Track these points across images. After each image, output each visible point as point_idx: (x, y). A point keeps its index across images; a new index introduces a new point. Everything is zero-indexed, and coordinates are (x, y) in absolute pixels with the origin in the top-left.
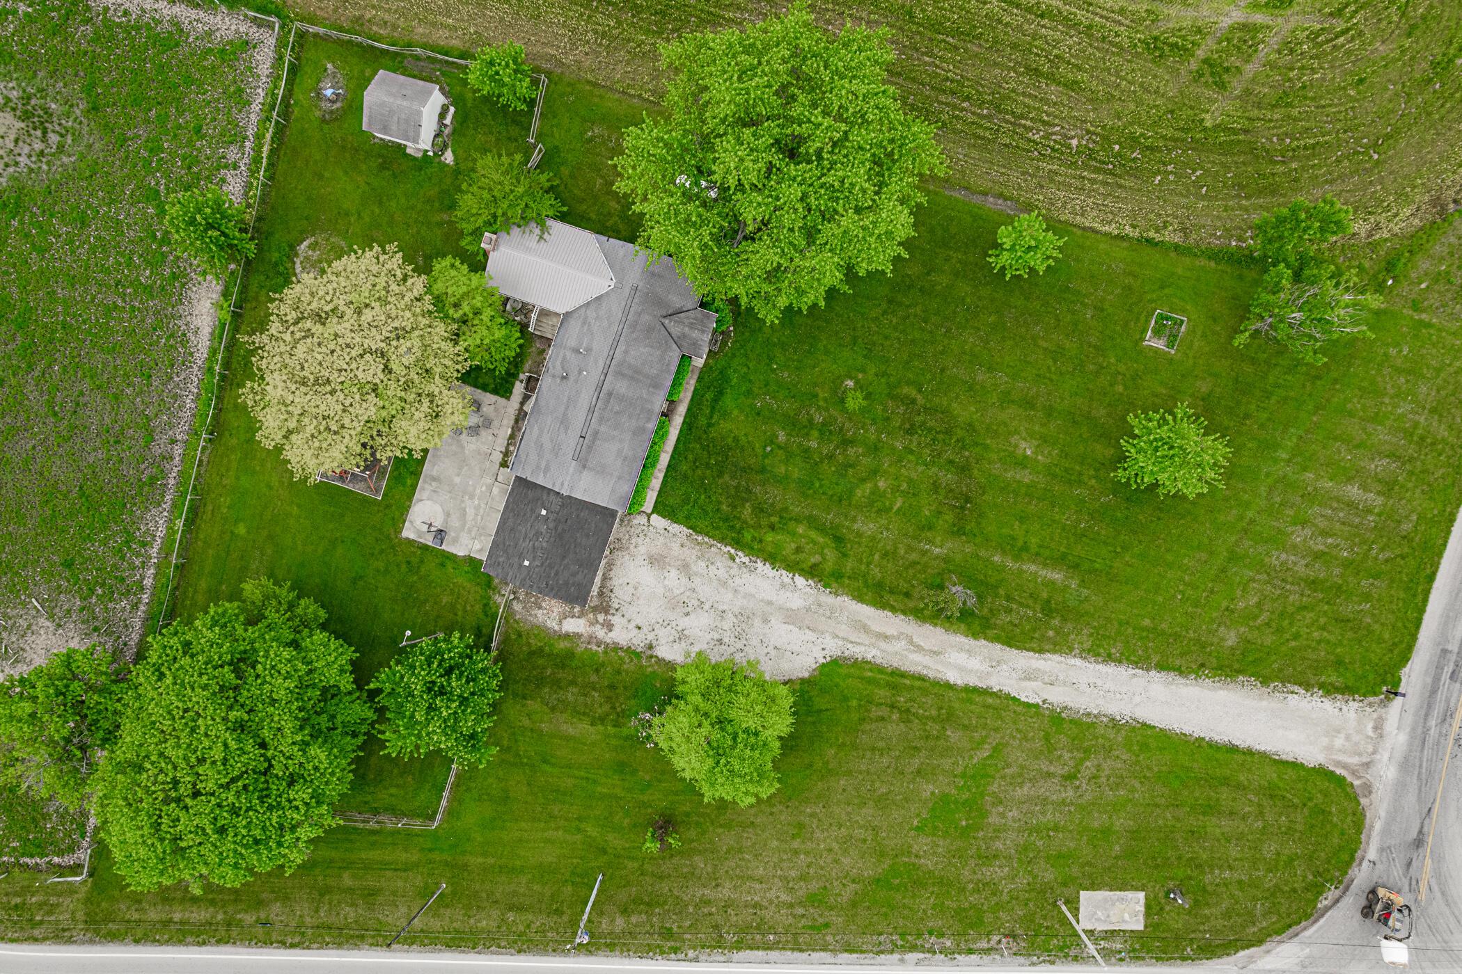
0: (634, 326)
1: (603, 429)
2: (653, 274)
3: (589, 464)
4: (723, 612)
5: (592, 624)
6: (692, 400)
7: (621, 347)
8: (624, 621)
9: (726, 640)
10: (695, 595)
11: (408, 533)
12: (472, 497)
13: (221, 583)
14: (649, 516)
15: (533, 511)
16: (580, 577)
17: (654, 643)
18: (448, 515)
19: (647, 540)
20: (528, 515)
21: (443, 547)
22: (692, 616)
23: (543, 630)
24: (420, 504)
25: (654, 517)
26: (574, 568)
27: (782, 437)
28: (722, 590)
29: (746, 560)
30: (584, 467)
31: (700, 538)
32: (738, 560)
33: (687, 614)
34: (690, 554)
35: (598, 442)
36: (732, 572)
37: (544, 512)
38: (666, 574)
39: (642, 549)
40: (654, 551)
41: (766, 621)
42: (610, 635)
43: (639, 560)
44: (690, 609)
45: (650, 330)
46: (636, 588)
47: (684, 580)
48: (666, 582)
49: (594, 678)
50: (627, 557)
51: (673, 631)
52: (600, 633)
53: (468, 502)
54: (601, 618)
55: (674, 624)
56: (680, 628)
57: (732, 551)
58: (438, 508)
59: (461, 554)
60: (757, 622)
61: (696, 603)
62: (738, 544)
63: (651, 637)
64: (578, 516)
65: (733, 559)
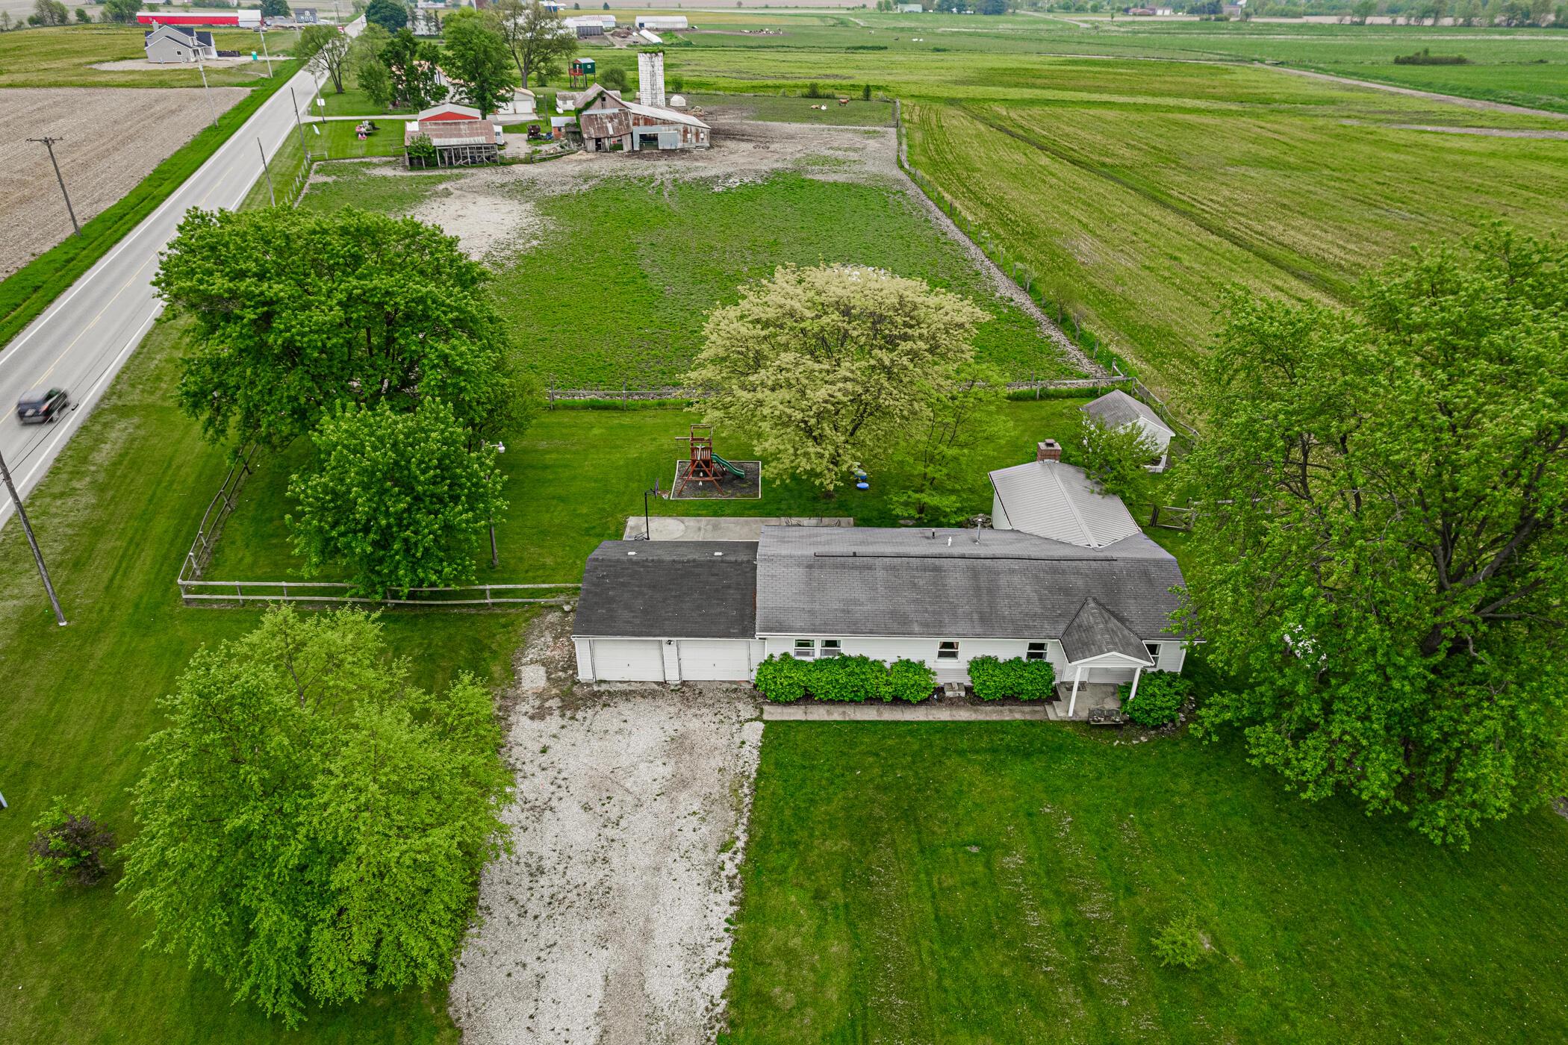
1: (880, 574)
3: (816, 572)
4: (605, 860)
5: (541, 693)
6: (988, 722)
7: (1015, 565)
8: (554, 731)
9: (543, 880)
10: (628, 809)
14: (759, 719)
16: (626, 615)
17: (519, 776)
19: (713, 727)
22: (585, 817)
23: (524, 644)
25: (761, 726)
26: (639, 604)
27: (1012, 863)
28: (651, 848)
29: (730, 869)
30: (810, 567)
31: (746, 791)
32: (725, 856)
33: (587, 808)
34: (710, 782)
35: (856, 573)
36: (697, 856)
38: (659, 762)
39: (695, 724)
40: (697, 738)
41: (602, 941)
42: (525, 719)
43: (674, 725)
44: (598, 809)
45: (1067, 591)
46: (620, 732)
47: (656, 788)
48: (643, 766)
50: (672, 710)
51: (546, 796)
52: (526, 707)
54: (555, 702)
55: (562, 793)
56: (554, 803)
57: (740, 844)
60: (597, 924)
61: (614, 815)
62: (758, 849)
63: (530, 769)
64: (729, 587)
65: (724, 848)
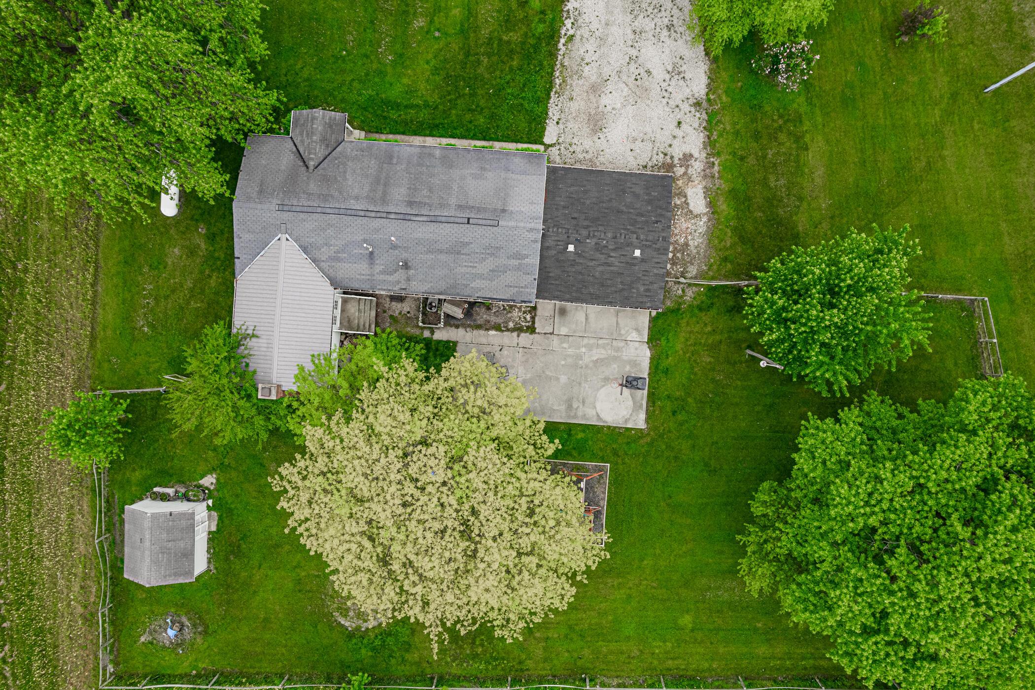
0: (325, 198)
1: (453, 201)
2: (261, 192)
3: (499, 206)
4: (634, 32)
5: (690, 179)
6: (403, 133)
7: (354, 204)
8: (675, 143)
9: (666, 21)
10: (625, 69)
11: (639, 421)
12: (579, 357)
13: (756, 630)
14: (547, 147)
15: (574, 263)
16: (638, 190)
17: (692, 101)
18: (606, 380)
19: (575, 141)
20: (579, 268)
21: (646, 376)
22: (649, 66)
23: (712, 235)
24: (602, 416)
25: (547, 140)
26: (629, 198)
27: (420, 23)
28: (610, 40)
29: (568, 23)
30: (504, 211)
31: (557, 81)
32: (571, 32)
33: (648, 72)
34: (578, 87)
35: (471, 203)
36: (586, 34)
37: (571, 248)
38: (609, 108)
39: (587, 143)
40: (586, 130)
42: (696, 155)
43: (601, 144)
44: (642, 71)
45: (326, 179)
46: (635, 140)
47: (610, 86)
48: (619, 106)
49: (751, 160)
50: (601, 159)
51: (673, 83)
52: (697, 166)
53: (586, 360)
54: (680, 171)
55: (664, 85)
56: (668, 77)
57: (562, 41)
58: (602, 393)
59: (648, 353)
61: (633, 66)
62: (553, 36)
63: (686, 107)
64: (564, 207)
65: (571, 38)
